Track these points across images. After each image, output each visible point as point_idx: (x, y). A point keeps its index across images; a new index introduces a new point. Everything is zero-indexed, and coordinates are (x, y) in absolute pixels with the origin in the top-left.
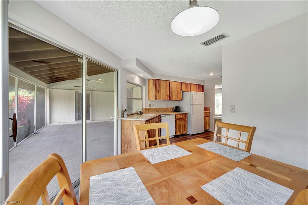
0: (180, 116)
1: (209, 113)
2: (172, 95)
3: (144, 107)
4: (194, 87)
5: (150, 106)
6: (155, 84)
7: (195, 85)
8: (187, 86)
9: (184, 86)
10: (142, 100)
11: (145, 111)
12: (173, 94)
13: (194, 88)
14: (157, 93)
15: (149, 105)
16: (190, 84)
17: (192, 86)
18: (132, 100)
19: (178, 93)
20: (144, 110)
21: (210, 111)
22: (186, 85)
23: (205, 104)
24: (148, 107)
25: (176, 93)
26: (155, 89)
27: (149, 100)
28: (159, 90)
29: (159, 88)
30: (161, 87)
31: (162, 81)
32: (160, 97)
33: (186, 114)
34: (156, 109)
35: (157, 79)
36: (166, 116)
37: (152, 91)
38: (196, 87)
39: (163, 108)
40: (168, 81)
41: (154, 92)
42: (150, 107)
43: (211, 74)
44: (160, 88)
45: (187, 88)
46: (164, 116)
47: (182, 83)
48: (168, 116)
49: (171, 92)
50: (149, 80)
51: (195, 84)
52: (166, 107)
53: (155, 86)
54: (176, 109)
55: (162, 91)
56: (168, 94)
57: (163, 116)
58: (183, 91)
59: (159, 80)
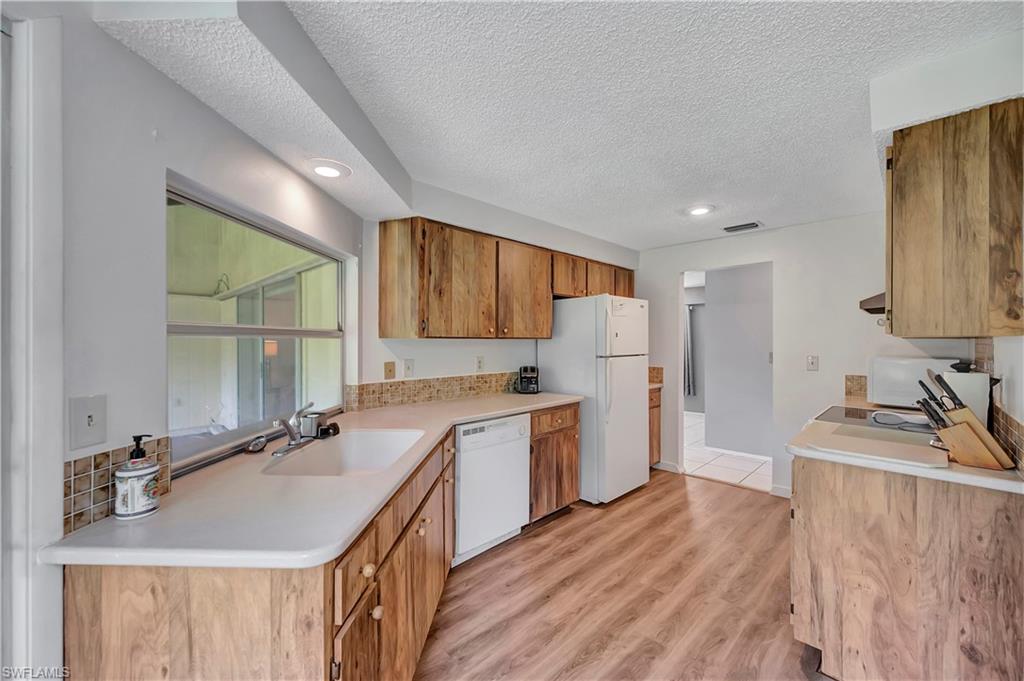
0: (552, 415)
1: (660, 389)
2: (509, 311)
3: (353, 380)
4: (601, 273)
5: (390, 369)
6: (423, 248)
7: (604, 267)
8: (573, 270)
9: (561, 269)
10: (343, 337)
11: (361, 402)
12: (516, 307)
13: (601, 282)
14: (433, 296)
15: (386, 364)
16: (588, 261)
17: (592, 269)
18: (297, 340)
19: (536, 303)
20: (354, 396)
21: (661, 382)
22: (571, 264)
23: (652, 353)
24: (377, 376)
25: (528, 299)
26: (422, 277)
27: (383, 334)
28: (444, 285)
29: (441, 273)
30: (456, 265)
31: (456, 232)
32: (448, 321)
33: (575, 407)
34: (426, 384)
35: (430, 221)
36: (482, 429)
37: (404, 290)
38: (608, 279)
39: (462, 379)
40: (488, 239)
41: (411, 292)
42: (394, 377)
43: (699, 212)
44: (449, 270)
45: (573, 278)
46: (475, 431)
47: (553, 255)
48: (497, 425)
49: (507, 298)
50: (384, 225)
51: (605, 264)
52: (475, 373)
53: (422, 261)
54: (527, 381)
55: (458, 286)
56: (490, 306)
57: (466, 433)
58: (558, 292)
59: (443, 226)
